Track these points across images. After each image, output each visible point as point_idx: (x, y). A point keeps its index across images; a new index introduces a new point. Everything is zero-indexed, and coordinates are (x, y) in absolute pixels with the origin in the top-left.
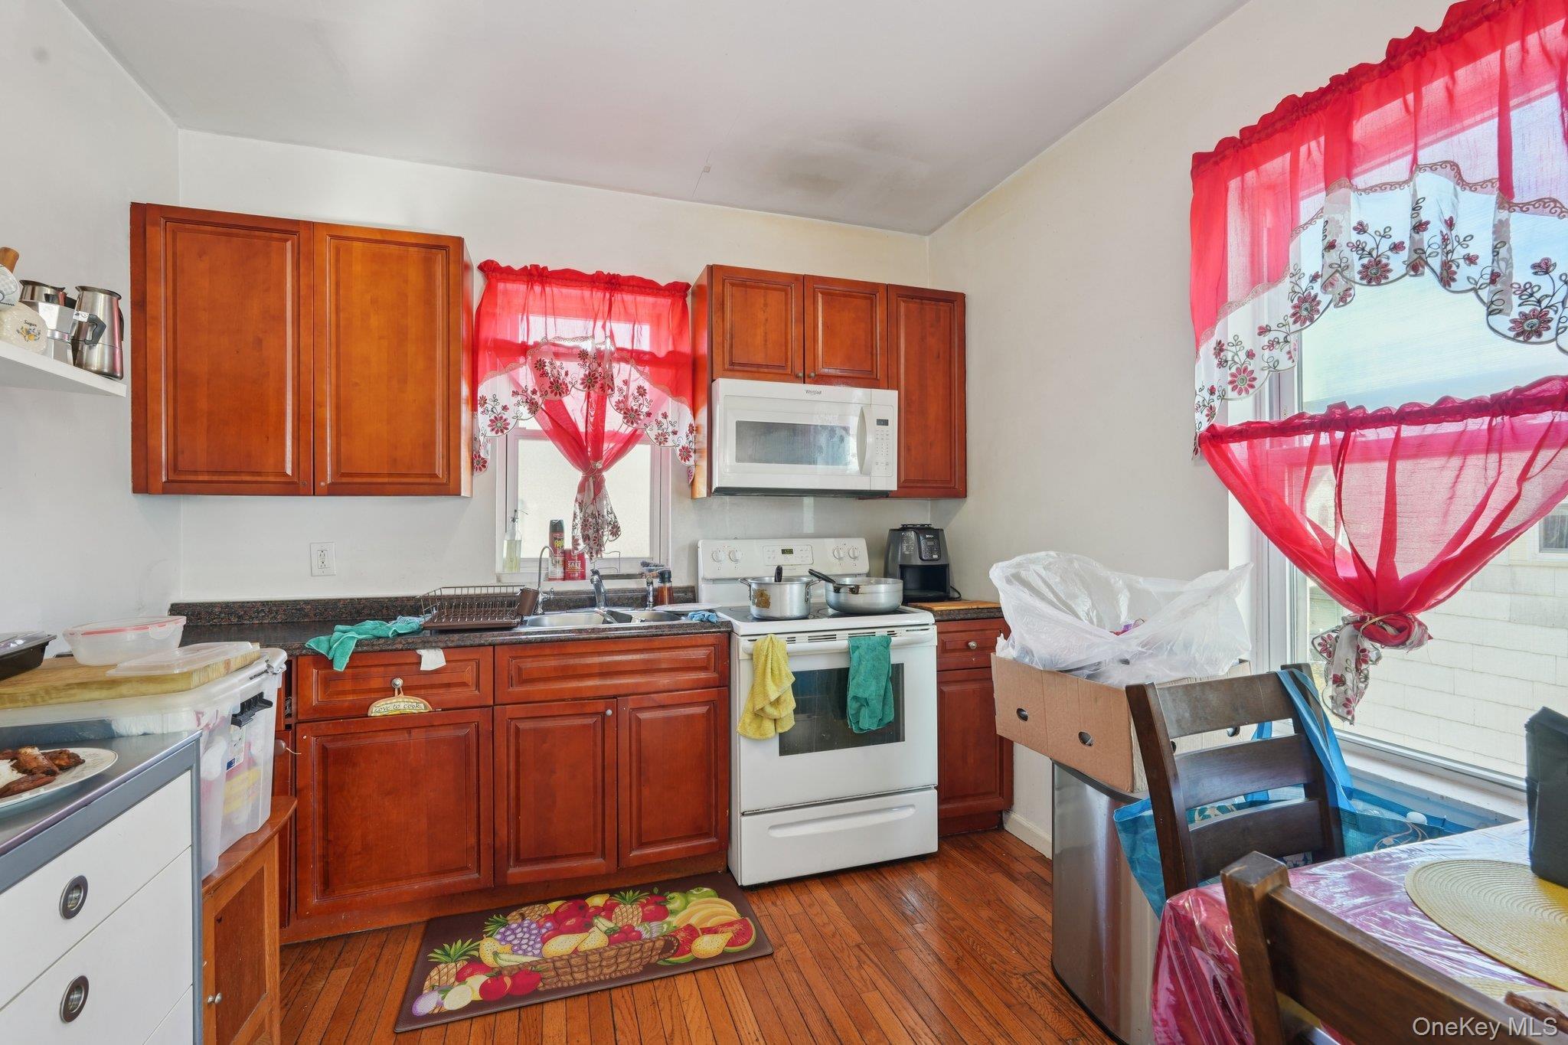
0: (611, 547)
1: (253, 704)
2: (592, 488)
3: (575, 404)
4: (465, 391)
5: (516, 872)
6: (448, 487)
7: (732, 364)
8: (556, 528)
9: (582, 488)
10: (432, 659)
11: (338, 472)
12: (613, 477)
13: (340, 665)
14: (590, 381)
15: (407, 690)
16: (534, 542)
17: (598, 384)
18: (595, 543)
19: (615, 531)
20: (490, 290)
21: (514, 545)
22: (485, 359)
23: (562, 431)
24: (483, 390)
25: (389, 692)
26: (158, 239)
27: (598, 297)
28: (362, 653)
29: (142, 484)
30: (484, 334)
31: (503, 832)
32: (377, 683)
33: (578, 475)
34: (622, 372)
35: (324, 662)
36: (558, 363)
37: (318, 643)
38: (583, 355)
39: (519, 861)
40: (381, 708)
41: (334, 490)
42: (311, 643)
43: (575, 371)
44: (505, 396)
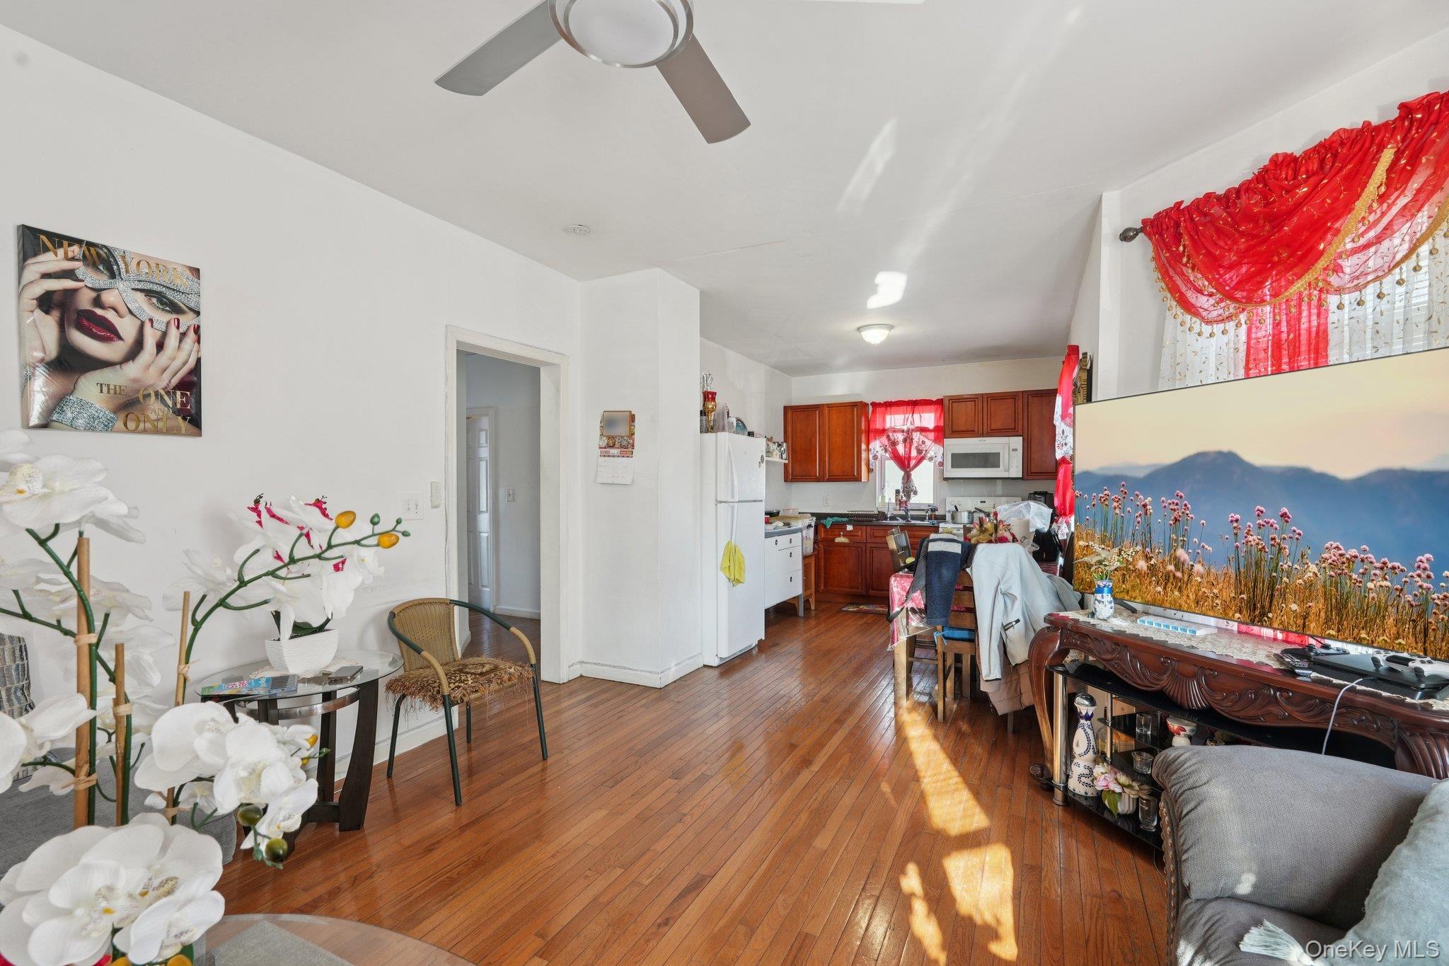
0: (914, 500)
1: (810, 526)
2: (907, 478)
3: (901, 449)
4: (864, 447)
5: (872, 592)
6: (858, 479)
7: (953, 432)
8: (898, 492)
9: (903, 478)
10: (850, 528)
11: (829, 476)
12: (915, 474)
13: (828, 527)
14: (905, 441)
15: (844, 536)
16: (890, 497)
17: (908, 440)
18: (909, 497)
19: (915, 493)
20: (874, 412)
21: (883, 497)
22: (872, 435)
23: (896, 458)
24: (871, 447)
25: (839, 536)
26: (789, 415)
27: (909, 408)
28: (833, 524)
29: (786, 480)
30: (871, 427)
31: (868, 580)
32: (837, 533)
33: (902, 473)
34: (917, 436)
35: (825, 526)
36: (895, 434)
37: (823, 521)
38: (903, 431)
39: (872, 589)
40: (838, 540)
41: (829, 480)
42: (822, 521)
43: (900, 437)
44: (878, 448)
